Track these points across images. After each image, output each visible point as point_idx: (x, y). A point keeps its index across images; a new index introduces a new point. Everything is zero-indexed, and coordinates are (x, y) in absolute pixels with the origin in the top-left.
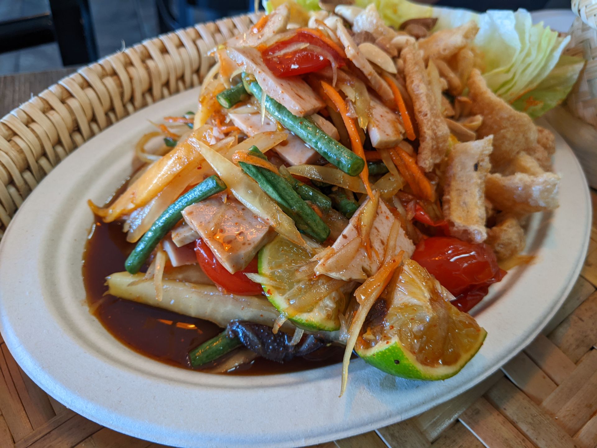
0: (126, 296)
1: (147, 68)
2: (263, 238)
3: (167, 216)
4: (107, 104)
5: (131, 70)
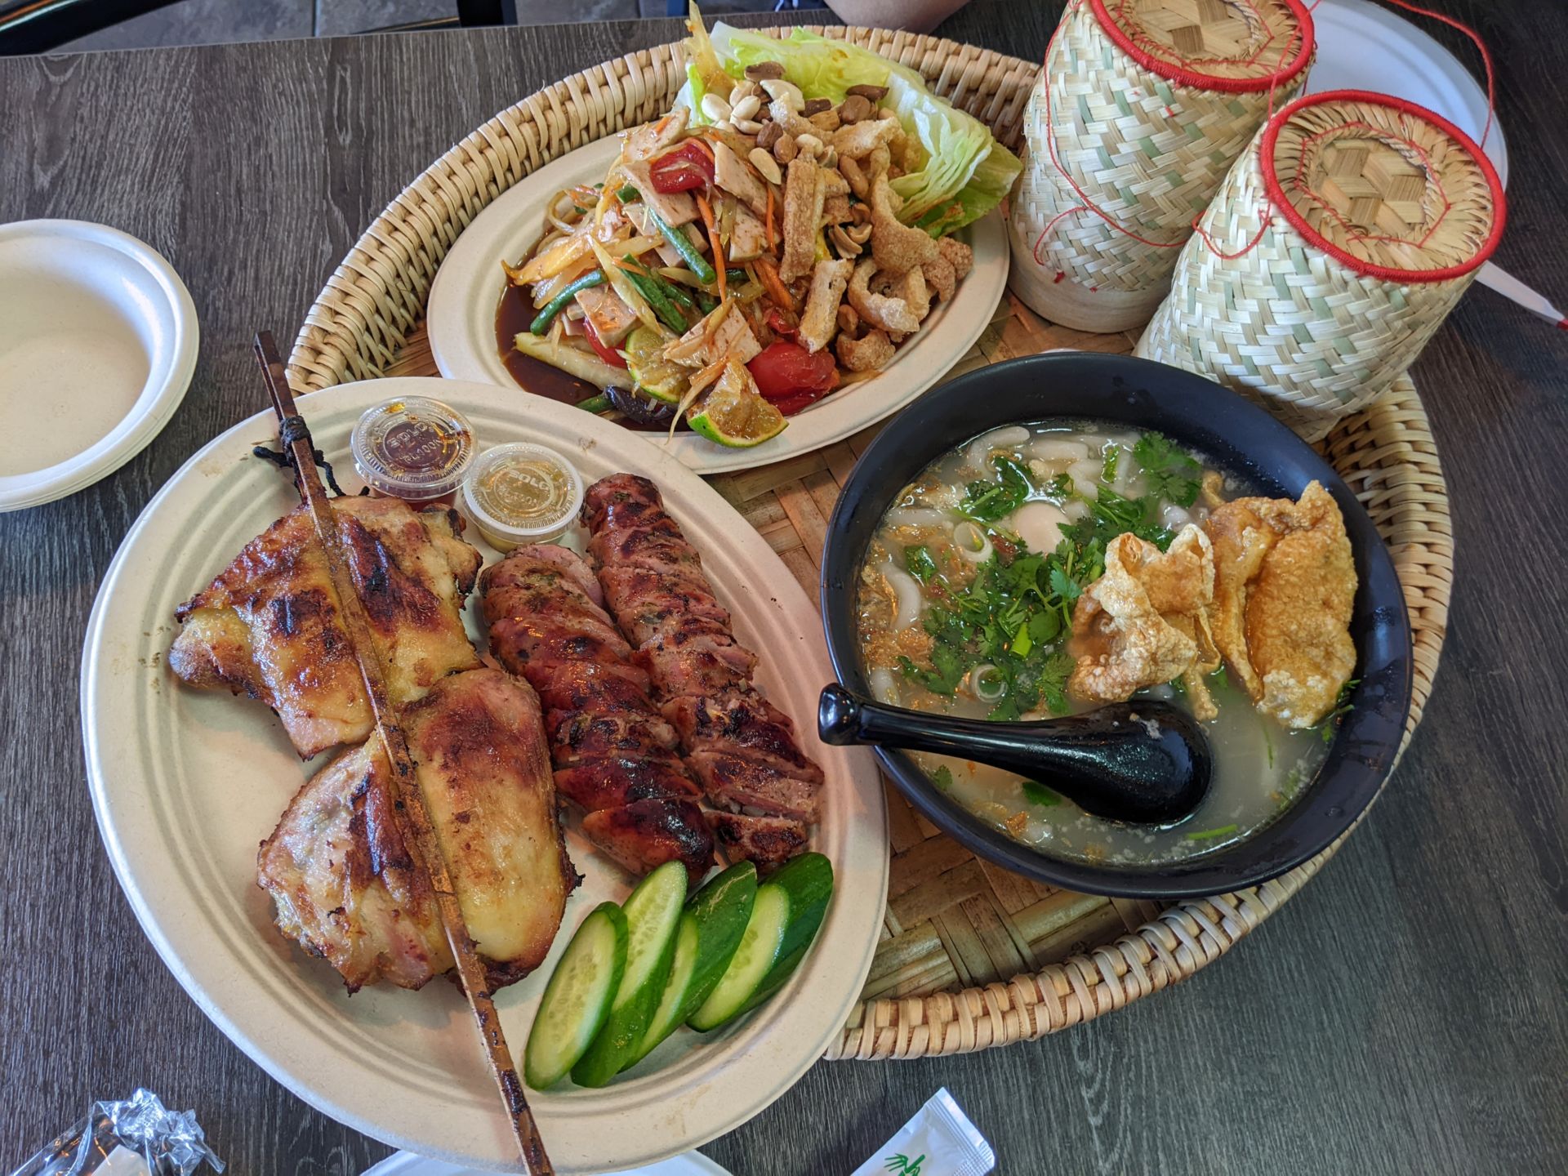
0: (529, 352)
1: (566, 113)
2: (631, 325)
3: (563, 295)
4: (523, 154)
5: (550, 114)
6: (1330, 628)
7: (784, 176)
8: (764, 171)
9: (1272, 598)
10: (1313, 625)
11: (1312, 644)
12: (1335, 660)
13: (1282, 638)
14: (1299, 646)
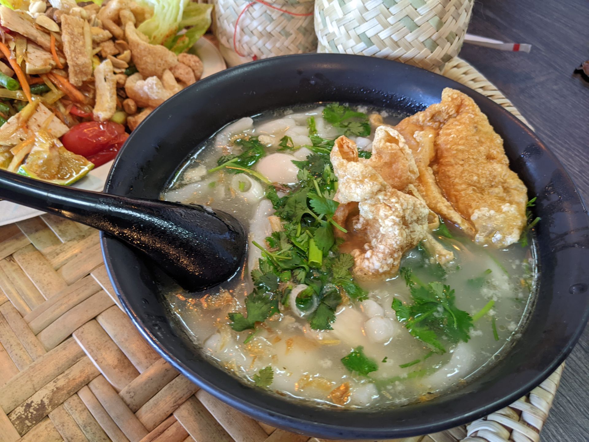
6: (499, 170)
7: (59, 25)
8: (46, 26)
9: (452, 165)
10: (488, 173)
11: (492, 186)
12: (512, 191)
13: (471, 188)
14: (483, 190)
